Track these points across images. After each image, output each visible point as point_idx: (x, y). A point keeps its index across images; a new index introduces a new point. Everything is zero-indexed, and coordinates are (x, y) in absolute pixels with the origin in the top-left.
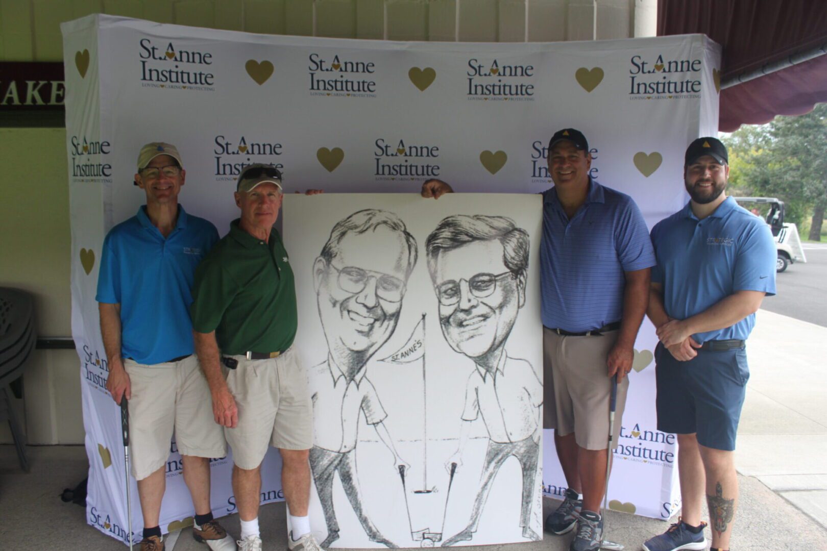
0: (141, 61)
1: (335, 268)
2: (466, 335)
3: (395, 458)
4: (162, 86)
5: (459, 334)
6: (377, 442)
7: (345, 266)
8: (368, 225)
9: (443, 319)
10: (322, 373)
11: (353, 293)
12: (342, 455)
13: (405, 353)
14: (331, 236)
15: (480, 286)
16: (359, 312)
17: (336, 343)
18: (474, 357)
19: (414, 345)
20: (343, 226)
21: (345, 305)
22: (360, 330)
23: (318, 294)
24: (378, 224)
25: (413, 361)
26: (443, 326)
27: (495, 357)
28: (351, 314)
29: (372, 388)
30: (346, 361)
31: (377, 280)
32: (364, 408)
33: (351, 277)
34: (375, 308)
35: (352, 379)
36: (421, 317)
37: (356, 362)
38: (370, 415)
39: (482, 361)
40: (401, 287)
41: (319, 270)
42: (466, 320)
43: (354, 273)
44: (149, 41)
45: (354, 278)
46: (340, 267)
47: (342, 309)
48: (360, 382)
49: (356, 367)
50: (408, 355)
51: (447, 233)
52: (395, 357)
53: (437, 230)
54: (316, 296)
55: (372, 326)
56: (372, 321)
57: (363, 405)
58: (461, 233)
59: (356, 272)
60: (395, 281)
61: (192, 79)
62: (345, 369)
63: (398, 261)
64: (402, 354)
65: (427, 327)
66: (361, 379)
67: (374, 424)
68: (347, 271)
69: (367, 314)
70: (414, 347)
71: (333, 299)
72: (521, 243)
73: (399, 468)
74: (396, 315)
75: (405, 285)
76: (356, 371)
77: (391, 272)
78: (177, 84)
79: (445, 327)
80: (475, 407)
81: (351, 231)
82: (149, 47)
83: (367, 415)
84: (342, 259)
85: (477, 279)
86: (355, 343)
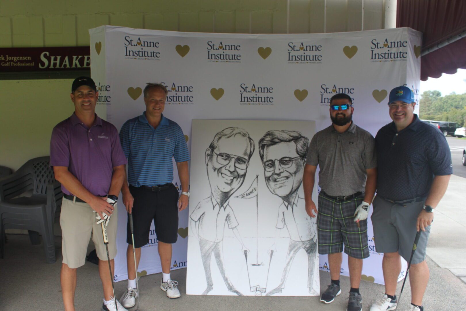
0: (125, 47)
1: (216, 153)
2: (278, 186)
3: (242, 246)
4: (135, 58)
5: (275, 185)
6: (233, 237)
7: (220, 153)
8: (231, 134)
9: (267, 178)
10: (208, 202)
11: (224, 165)
12: (216, 243)
13: (248, 194)
14: (214, 139)
15: (284, 163)
16: (226, 174)
17: (215, 188)
18: (282, 197)
19: (252, 190)
20: (220, 134)
21: (220, 170)
22: (226, 182)
23: (207, 165)
24: (236, 134)
25: (252, 198)
26: (267, 181)
27: (293, 197)
28: (223, 175)
29: (232, 211)
30: (219, 197)
31: (235, 159)
32: (228, 220)
33: (223, 158)
34: (234, 172)
35: (222, 206)
36: (256, 177)
37: (224, 198)
38: (230, 224)
39: (286, 199)
40: (246, 163)
41: (208, 154)
42: (278, 179)
43: (225, 156)
44: (129, 37)
45: (225, 158)
46: (218, 153)
47: (218, 172)
48: (226, 207)
49: (224, 200)
50: (249, 195)
51: (268, 138)
52: (243, 196)
53: (264, 137)
54: (206, 166)
55: (232, 181)
56: (232, 178)
57: (227, 219)
58: (275, 138)
59: (226, 155)
60: (244, 159)
61: (150, 55)
62: (219, 201)
63: (245, 150)
64: (247, 194)
65: (259, 181)
66: (227, 206)
67: (232, 228)
68: (221, 155)
69: (230, 175)
70: (253, 191)
71: (214, 167)
72: (305, 143)
73: (244, 251)
74: (244, 176)
75: (248, 162)
76: (224, 202)
77: (242, 156)
78: (142, 57)
79: (268, 182)
80: (283, 222)
81: (223, 137)
82: (129, 40)
83: (229, 224)
84: (219, 149)
85: (283, 160)
86: (224, 188)
